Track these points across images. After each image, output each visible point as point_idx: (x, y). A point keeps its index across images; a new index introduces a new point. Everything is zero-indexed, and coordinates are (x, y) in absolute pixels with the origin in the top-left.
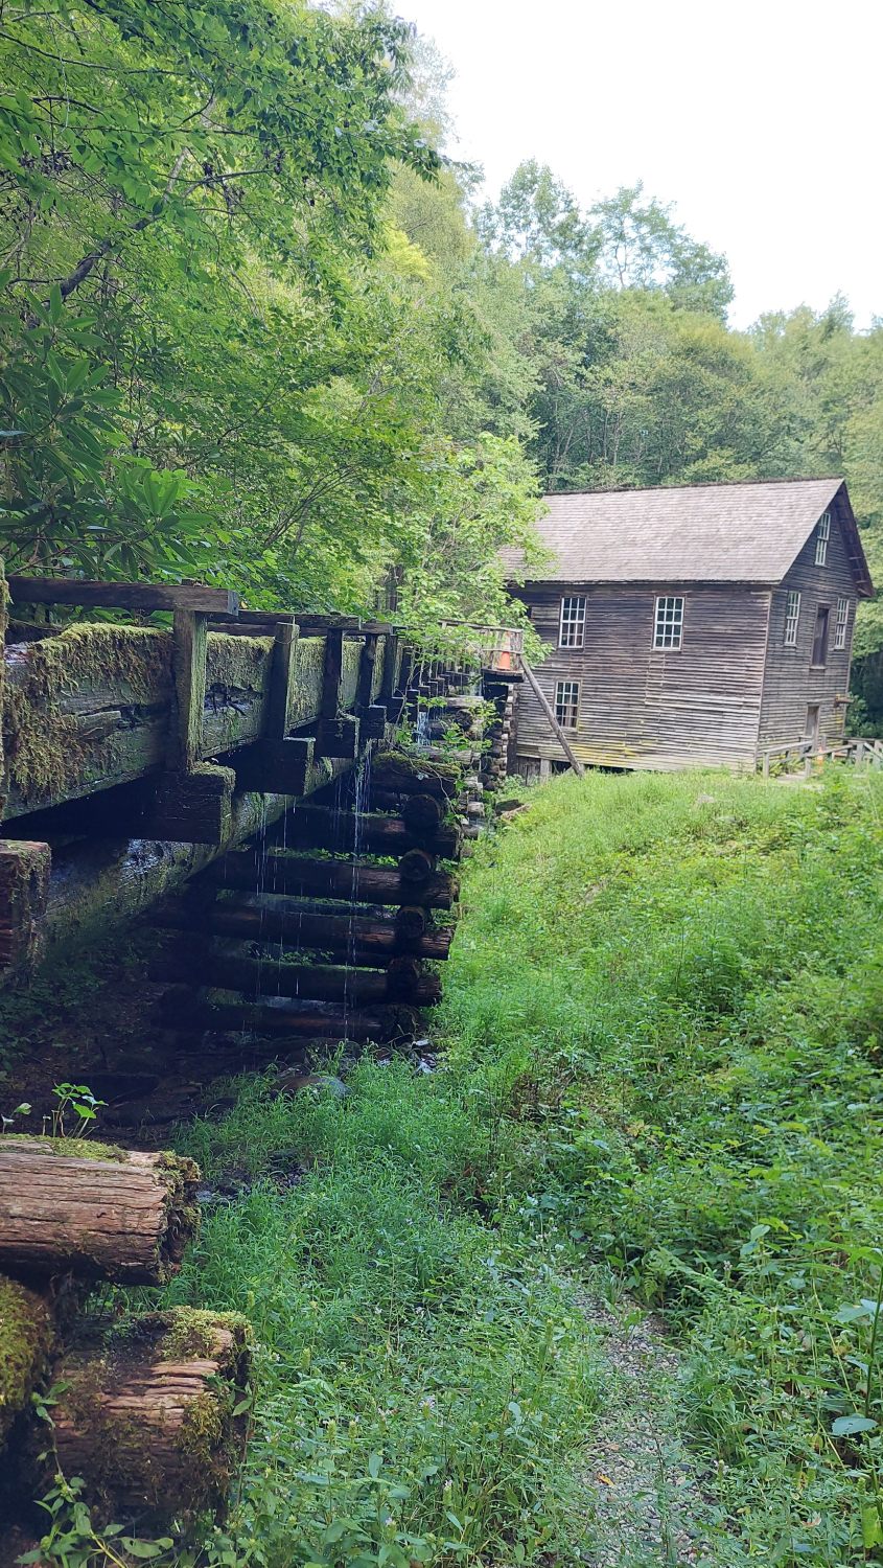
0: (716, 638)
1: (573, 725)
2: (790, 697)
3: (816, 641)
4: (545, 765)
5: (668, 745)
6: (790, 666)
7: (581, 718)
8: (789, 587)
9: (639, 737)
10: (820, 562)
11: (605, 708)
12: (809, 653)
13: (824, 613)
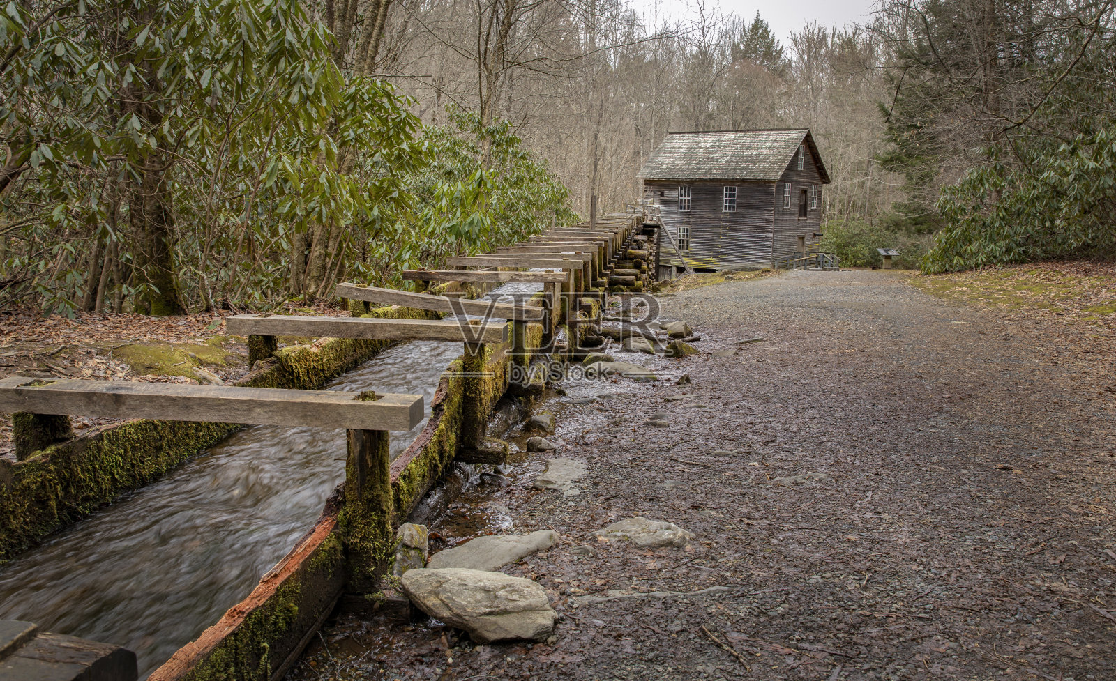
0: (750, 206)
1: (687, 248)
2: (788, 233)
3: (801, 206)
4: (674, 270)
5: (732, 257)
6: (786, 218)
7: (691, 245)
8: (785, 181)
9: (718, 254)
10: (800, 168)
11: (702, 240)
12: (797, 211)
13: (804, 192)
